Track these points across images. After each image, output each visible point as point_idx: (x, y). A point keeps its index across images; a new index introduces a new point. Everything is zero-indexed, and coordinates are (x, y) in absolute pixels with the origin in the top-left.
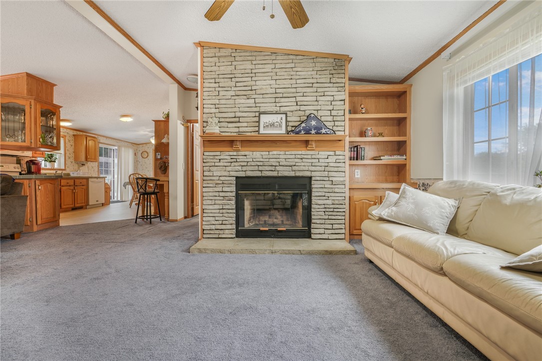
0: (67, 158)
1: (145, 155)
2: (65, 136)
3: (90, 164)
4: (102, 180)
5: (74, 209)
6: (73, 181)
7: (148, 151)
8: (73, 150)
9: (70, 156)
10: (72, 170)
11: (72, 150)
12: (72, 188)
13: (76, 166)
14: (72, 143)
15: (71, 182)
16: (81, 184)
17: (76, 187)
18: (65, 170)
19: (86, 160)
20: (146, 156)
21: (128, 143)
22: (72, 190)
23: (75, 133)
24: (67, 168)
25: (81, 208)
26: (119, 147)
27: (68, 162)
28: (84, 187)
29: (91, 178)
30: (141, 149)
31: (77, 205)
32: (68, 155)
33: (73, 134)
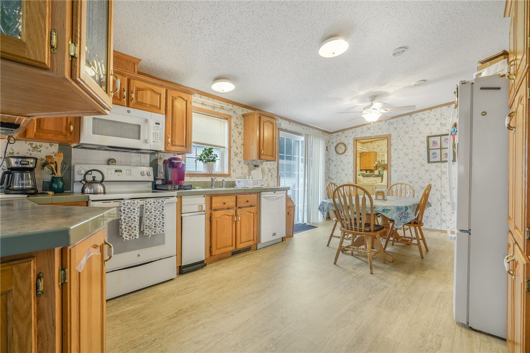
0: (233, 154)
1: (341, 149)
2: (230, 117)
3: (267, 165)
4: (282, 194)
5: (235, 253)
6: (234, 198)
7: (346, 142)
8: (242, 142)
9: (237, 151)
10: (241, 175)
11: (239, 141)
12: (232, 212)
13: (246, 169)
14: (241, 129)
15: (230, 201)
16: (247, 204)
17: (238, 210)
18: (229, 175)
19: (260, 158)
20: (343, 151)
21: (318, 132)
22: (233, 216)
23: (246, 111)
24: (232, 172)
25: (248, 249)
26: (307, 136)
27: (234, 162)
28: (253, 209)
29: (266, 190)
30: (336, 139)
31: (240, 246)
32: (233, 149)
33: (242, 113)
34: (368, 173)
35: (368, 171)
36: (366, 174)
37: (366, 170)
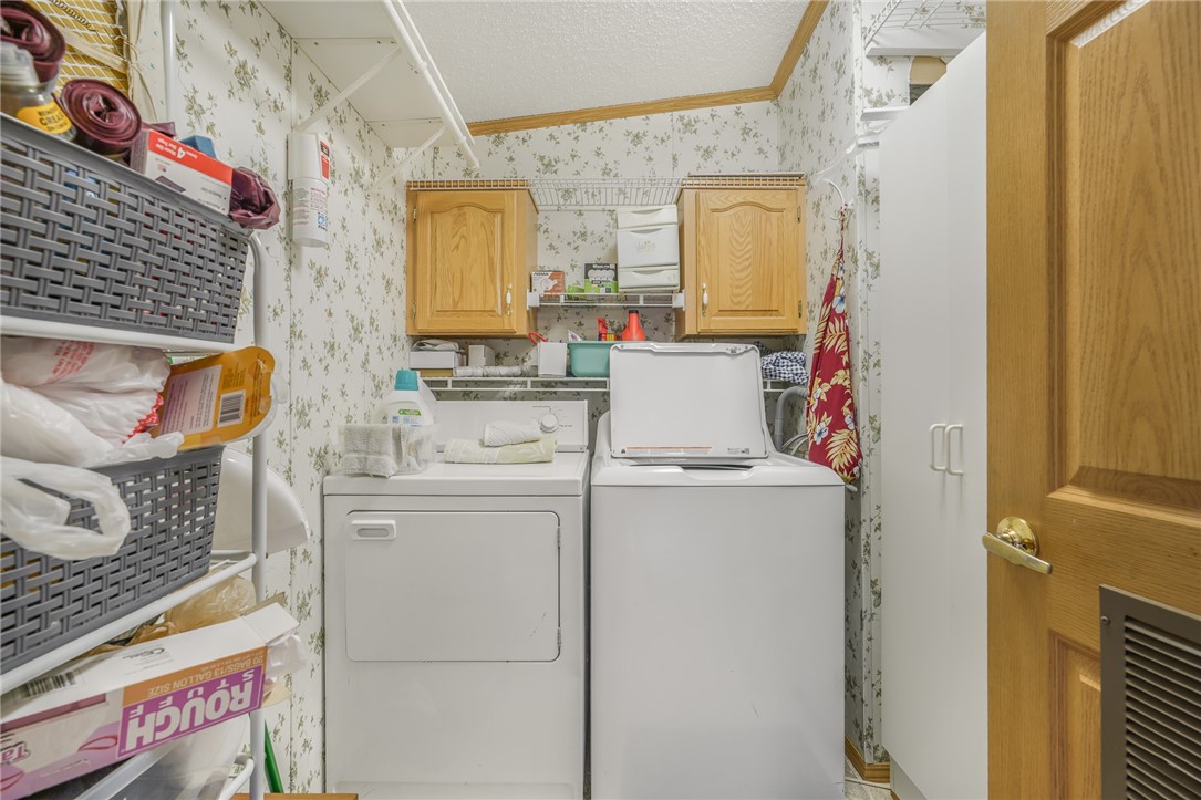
34: (479, 364)
35: (478, 352)
36: (462, 372)
37: (464, 342)
